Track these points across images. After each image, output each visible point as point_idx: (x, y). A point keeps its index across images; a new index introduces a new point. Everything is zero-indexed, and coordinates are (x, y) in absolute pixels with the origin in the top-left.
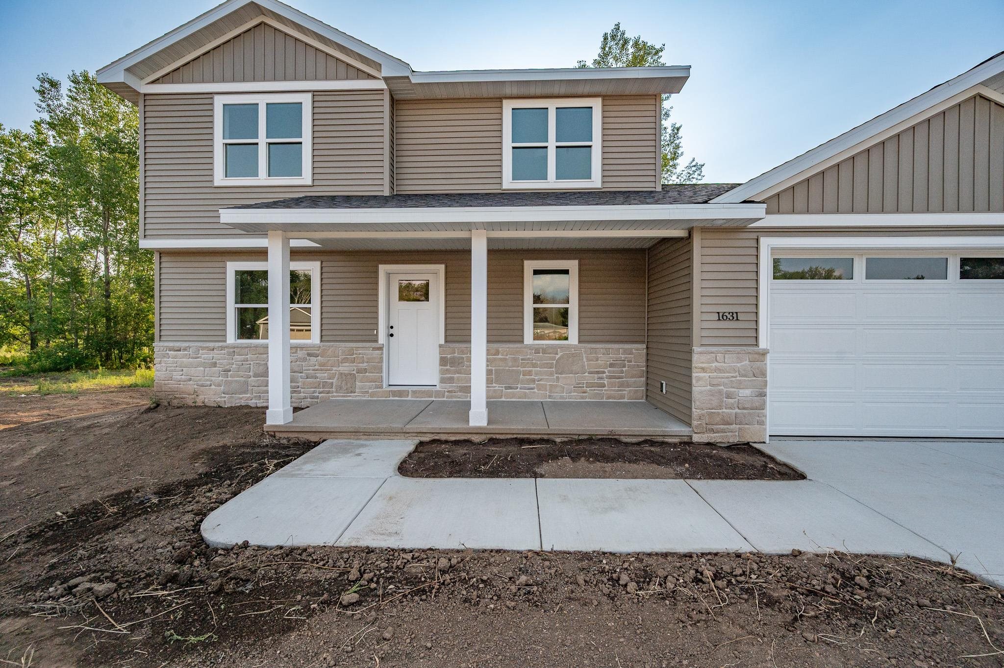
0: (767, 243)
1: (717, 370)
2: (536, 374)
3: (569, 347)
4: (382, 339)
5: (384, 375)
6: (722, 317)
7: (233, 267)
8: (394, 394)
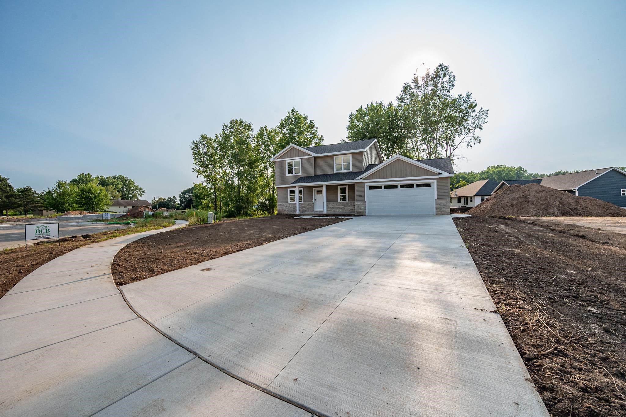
0: (366, 184)
1: (359, 204)
2: (341, 207)
3: (346, 202)
4: (314, 202)
5: (314, 208)
6: (359, 196)
7: (289, 189)
8: (316, 211)
